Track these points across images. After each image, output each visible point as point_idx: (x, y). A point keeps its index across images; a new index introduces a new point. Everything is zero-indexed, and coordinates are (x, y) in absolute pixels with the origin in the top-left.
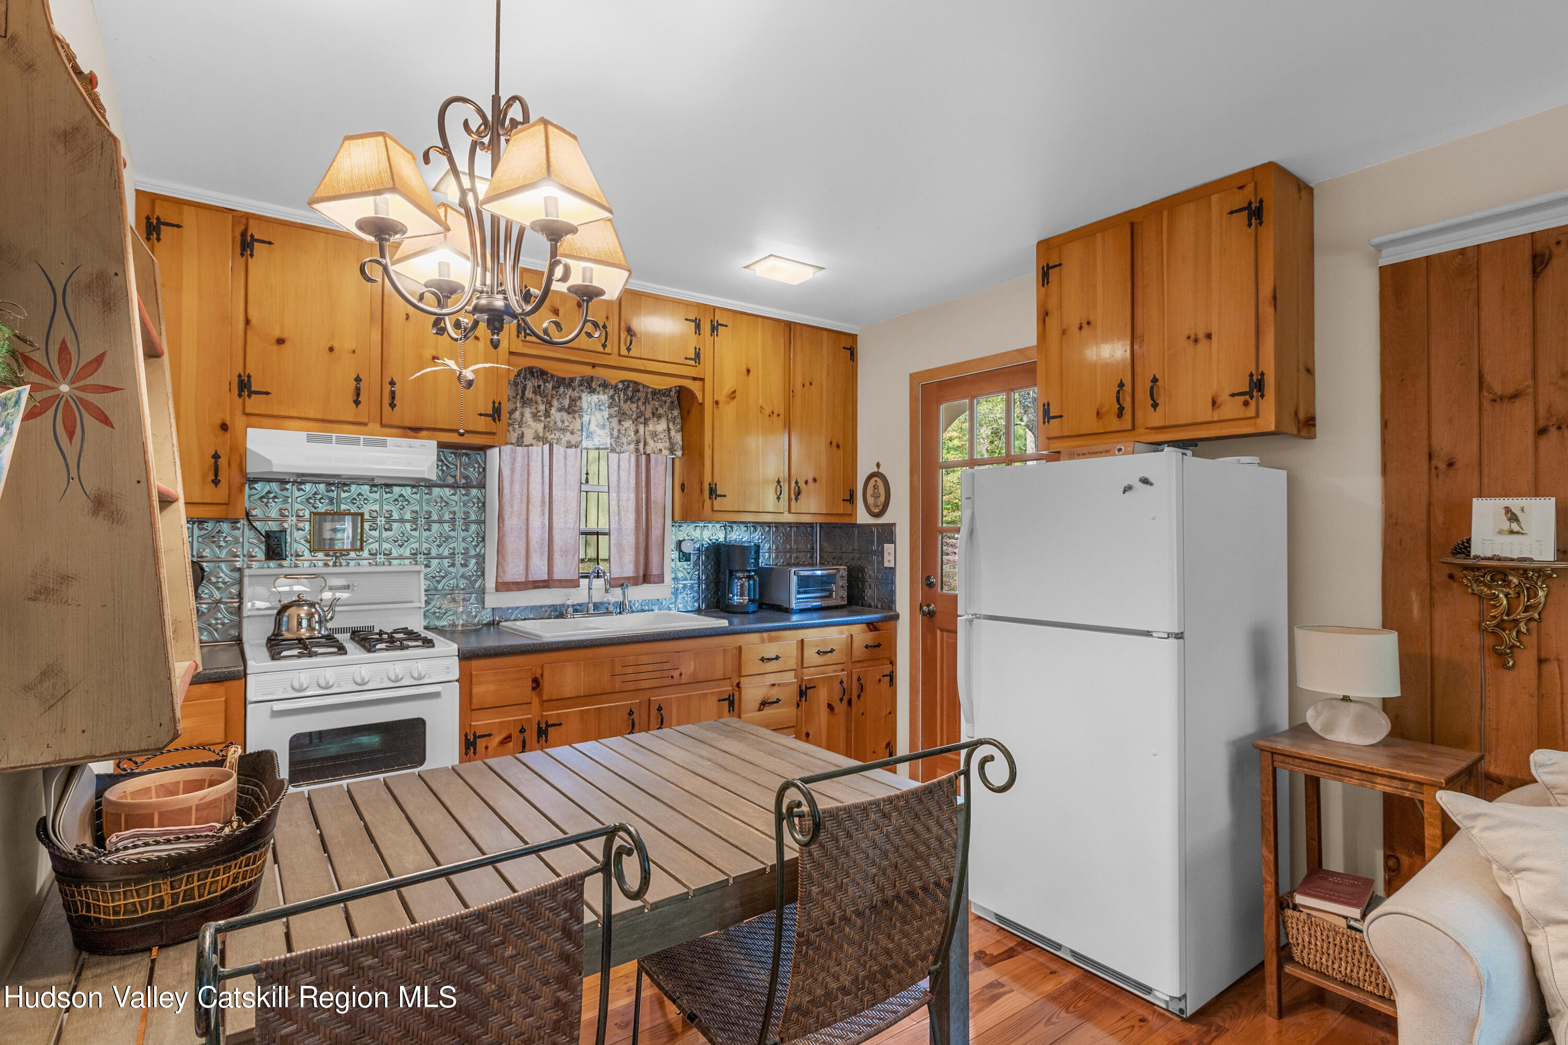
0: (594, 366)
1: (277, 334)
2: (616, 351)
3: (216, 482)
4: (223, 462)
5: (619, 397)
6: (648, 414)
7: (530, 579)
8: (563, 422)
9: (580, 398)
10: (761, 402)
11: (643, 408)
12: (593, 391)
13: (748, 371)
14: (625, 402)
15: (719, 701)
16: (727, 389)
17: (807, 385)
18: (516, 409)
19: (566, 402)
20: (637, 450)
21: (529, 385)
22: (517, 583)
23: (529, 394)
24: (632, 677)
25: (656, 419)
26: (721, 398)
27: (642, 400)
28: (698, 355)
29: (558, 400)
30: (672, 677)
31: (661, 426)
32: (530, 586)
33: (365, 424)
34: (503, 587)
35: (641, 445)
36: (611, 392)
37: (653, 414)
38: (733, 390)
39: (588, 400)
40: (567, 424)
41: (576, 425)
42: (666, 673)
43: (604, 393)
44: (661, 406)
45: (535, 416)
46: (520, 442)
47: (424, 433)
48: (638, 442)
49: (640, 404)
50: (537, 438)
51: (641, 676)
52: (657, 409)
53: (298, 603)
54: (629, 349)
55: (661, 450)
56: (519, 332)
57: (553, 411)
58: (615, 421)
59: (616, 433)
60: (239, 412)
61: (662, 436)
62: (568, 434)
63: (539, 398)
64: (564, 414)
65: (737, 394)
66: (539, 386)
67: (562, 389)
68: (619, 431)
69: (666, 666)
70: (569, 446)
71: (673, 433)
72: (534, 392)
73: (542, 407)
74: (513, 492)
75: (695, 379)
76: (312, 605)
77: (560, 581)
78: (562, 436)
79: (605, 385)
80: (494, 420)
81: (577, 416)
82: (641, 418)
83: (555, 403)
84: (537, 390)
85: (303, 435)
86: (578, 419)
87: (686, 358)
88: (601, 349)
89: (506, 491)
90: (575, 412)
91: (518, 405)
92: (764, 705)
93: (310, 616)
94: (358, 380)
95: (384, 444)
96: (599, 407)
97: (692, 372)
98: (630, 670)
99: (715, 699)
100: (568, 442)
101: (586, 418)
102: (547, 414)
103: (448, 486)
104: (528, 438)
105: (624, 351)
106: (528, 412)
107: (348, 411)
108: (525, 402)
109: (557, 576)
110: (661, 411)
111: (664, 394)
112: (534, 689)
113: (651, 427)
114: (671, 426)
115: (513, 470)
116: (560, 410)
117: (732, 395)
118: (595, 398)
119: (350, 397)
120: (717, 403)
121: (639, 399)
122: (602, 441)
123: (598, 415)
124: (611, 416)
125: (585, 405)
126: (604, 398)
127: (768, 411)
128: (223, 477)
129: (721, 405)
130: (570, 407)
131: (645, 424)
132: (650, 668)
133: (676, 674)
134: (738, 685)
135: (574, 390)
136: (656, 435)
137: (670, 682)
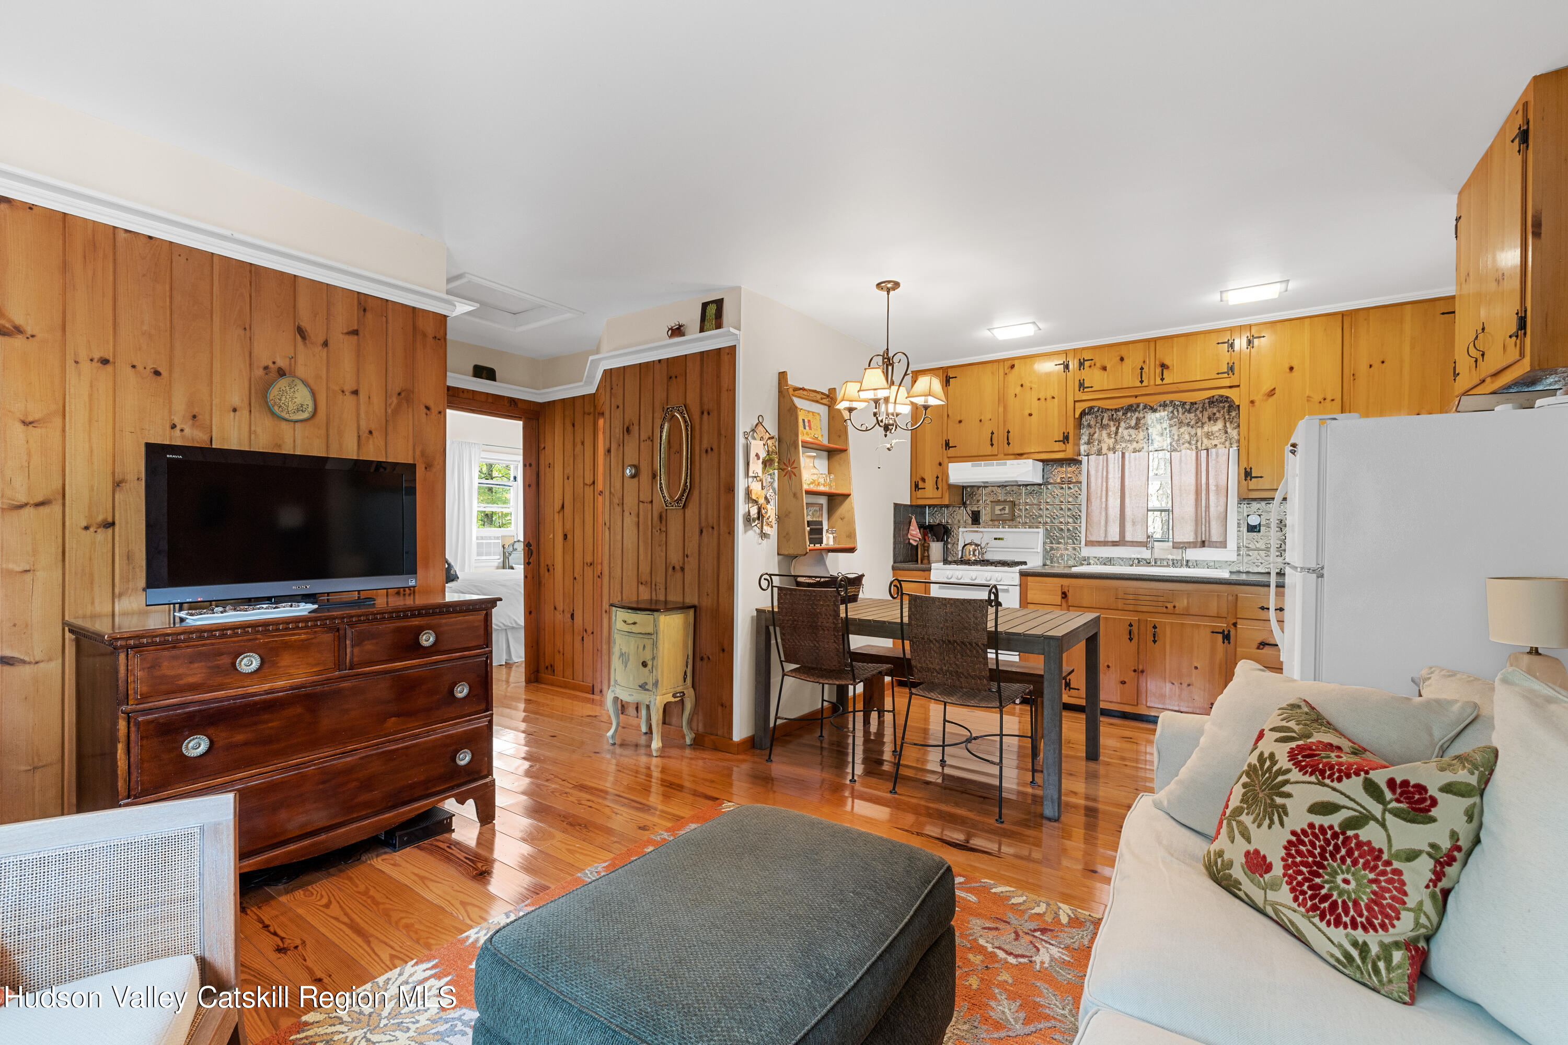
0: (1136, 397)
1: (959, 419)
2: (1152, 383)
3: (937, 488)
4: (940, 479)
5: (1178, 411)
6: (1205, 419)
7: (1110, 539)
8: (1130, 436)
9: (1144, 417)
10: (1307, 393)
11: (1200, 416)
12: (1154, 410)
13: (1291, 369)
14: (1183, 413)
15: (1213, 632)
16: (1266, 388)
17: (1377, 364)
18: (1095, 433)
19: (1133, 423)
20: (1197, 448)
21: (1106, 415)
22: (1099, 542)
23: (1105, 421)
24: (1132, 602)
25: (1212, 422)
26: (1257, 398)
27: (1200, 409)
28: (1231, 369)
29: (1125, 422)
30: (1166, 607)
31: (1220, 425)
32: (1110, 544)
33: (996, 455)
34: (1089, 543)
35: (1199, 444)
36: (1171, 409)
37: (1210, 419)
38: (1272, 388)
39: (1151, 418)
40: (1134, 436)
41: (1141, 435)
42: (1160, 604)
43: (1164, 410)
44: (1219, 411)
45: (1109, 435)
46: (1099, 453)
47: (1025, 456)
48: (1197, 441)
49: (1198, 412)
50: (1109, 449)
51: (1139, 603)
52: (1214, 414)
53: (970, 544)
54: (1162, 379)
55: (1216, 445)
56: (1080, 388)
57: (1120, 430)
58: (1174, 429)
59: (1176, 438)
60: (945, 457)
61: (1217, 434)
62: (1135, 443)
63: (1112, 423)
64: (1132, 431)
65: (1277, 391)
66: (1113, 415)
67: (1129, 415)
68: (1178, 435)
69: (1161, 599)
70: (1135, 451)
71: (1229, 430)
72: (1109, 420)
73: (1113, 429)
74: (1096, 483)
75: (1231, 387)
76: (977, 545)
77: (1132, 542)
78: (1129, 445)
79: (1164, 405)
80: (1064, 443)
81: (1140, 430)
82: (1200, 423)
83: (1123, 424)
84: (1111, 419)
85: (970, 464)
86: (1141, 433)
87: (1218, 374)
88: (1140, 384)
89: (1093, 484)
90: (1140, 427)
91: (1097, 430)
92: (1264, 645)
93: (974, 550)
94: (992, 433)
95: (1005, 464)
96: (1160, 421)
97: (1227, 382)
98: (1131, 597)
99: (1208, 631)
100: (1135, 449)
101: (1150, 431)
102: (1116, 433)
103: (1051, 484)
104: (1104, 451)
105: (1159, 382)
106: (1104, 433)
107: (989, 450)
108: (1103, 427)
109: (1128, 537)
110: (1218, 415)
111: (1221, 402)
112: (1063, 598)
113: (1206, 429)
114: (1228, 424)
115: (1097, 471)
116: (1127, 428)
117: (1272, 393)
118: (1158, 415)
119: (989, 442)
120: (1252, 402)
121: (1197, 409)
122: (1160, 445)
123: (1159, 427)
124: (1171, 426)
125: (1149, 422)
126: (1164, 414)
127: (1318, 397)
128: (940, 486)
129: (1257, 404)
130: (1137, 424)
131: (1202, 427)
132: (1148, 598)
133: (1170, 606)
134: (1235, 625)
135: (1139, 413)
136: (1212, 434)
137: (1164, 610)
